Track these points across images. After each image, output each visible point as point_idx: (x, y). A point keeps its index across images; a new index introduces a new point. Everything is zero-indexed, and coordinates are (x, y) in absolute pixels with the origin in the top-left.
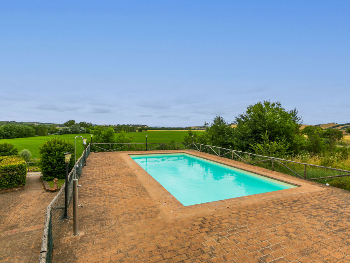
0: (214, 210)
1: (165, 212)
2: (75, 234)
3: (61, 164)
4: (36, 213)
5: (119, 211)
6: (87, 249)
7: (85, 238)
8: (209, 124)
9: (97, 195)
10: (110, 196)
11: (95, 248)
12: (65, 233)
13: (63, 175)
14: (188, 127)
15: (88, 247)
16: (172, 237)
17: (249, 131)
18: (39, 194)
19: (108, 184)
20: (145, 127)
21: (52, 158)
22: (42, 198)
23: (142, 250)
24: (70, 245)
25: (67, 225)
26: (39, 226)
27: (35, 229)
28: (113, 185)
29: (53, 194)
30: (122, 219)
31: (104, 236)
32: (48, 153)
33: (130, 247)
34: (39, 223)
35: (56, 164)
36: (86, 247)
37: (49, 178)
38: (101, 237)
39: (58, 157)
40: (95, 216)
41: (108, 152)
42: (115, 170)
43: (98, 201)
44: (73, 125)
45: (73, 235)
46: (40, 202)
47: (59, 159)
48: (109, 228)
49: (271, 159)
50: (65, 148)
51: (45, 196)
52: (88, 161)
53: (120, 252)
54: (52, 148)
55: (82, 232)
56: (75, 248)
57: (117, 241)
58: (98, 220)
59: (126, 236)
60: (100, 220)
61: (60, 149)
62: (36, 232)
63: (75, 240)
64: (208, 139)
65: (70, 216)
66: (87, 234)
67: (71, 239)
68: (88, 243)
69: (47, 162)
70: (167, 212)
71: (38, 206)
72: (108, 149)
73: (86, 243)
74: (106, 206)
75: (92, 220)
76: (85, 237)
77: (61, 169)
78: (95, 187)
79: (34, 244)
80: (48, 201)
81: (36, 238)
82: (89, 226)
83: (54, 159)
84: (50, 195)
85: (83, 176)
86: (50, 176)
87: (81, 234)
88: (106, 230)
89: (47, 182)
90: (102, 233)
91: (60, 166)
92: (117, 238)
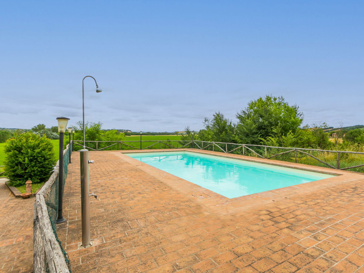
0: (271, 201)
1: (209, 206)
2: (84, 245)
3: (35, 164)
4: (3, 225)
5: (141, 208)
6: (116, 267)
7: (104, 250)
8: (210, 120)
9: (99, 192)
10: (118, 191)
11: (130, 264)
12: (66, 243)
13: (38, 179)
14: (176, 132)
15: (116, 264)
16: (245, 237)
17: (254, 126)
18: (4, 202)
19: (110, 180)
20: (128, 132)
21: (23, 157)
22: (10, 206)
23: (214, 262)
24: (81, 264)
25: (66, 232)
26: (10, 240)
27: (4, 245)
28: (118, 180)
29: (26, 200)
30: (152, 219)
31: (136, 244)
32: (17, 151)
33: (191, 258)
34: (10, 237)
35: (28, 165)
36: (113, 264)
37: (18, 182)
38: (131, 246)
39: (31, 156)
40: (107, 216)
41: (95, 151)
42: (112, 166)
43: (103, 199)
44: (43, 130)
45: (82, 246)
46: (7, 210)
47: (31, 158)
48: (138, 232)
49: (294, 150)
50: (41, 145)
51: (15, 203)
52: (72, 159)
53: (178, 267)
54: (22, 145)
55: (96, 240)
56: (92, 268)
57: (162, 250)
58: (115, 221)
59: (173, 240)
60: (119, 221)
61: (34, 147)
62: (5, 250)
63: (87, 254)
64: (210, 136)
65: (67, 219)
66: (106, 243)
67: (79, 253)
68: (113, 257)
69: (16, 162)
70: (212, 206)
71: (5, 215)
72: (95, 148)
73: (109, 257)
74: (118, 204)
75: (105, 223)
76: (104, 248)
77: (34, 171)
78: (93, 183)
79: (4, 268)
80: (20, 209)
81: (6, 259)
82: (103, 231)
83: (26, 159)
84: (22, 202)
85: (71, 173)
86: (20, 180)
87: (94, 243)
88: (136, 235)
89: (15, 187)
90: (130, 240)
91: (33, 168)
92: (160, 245)
